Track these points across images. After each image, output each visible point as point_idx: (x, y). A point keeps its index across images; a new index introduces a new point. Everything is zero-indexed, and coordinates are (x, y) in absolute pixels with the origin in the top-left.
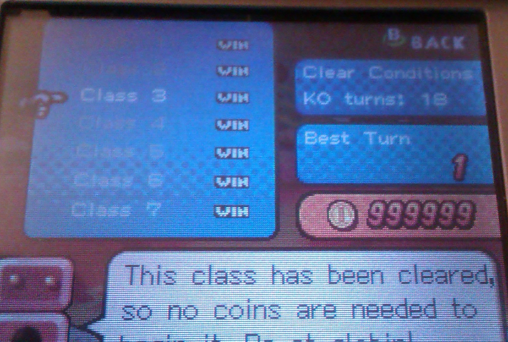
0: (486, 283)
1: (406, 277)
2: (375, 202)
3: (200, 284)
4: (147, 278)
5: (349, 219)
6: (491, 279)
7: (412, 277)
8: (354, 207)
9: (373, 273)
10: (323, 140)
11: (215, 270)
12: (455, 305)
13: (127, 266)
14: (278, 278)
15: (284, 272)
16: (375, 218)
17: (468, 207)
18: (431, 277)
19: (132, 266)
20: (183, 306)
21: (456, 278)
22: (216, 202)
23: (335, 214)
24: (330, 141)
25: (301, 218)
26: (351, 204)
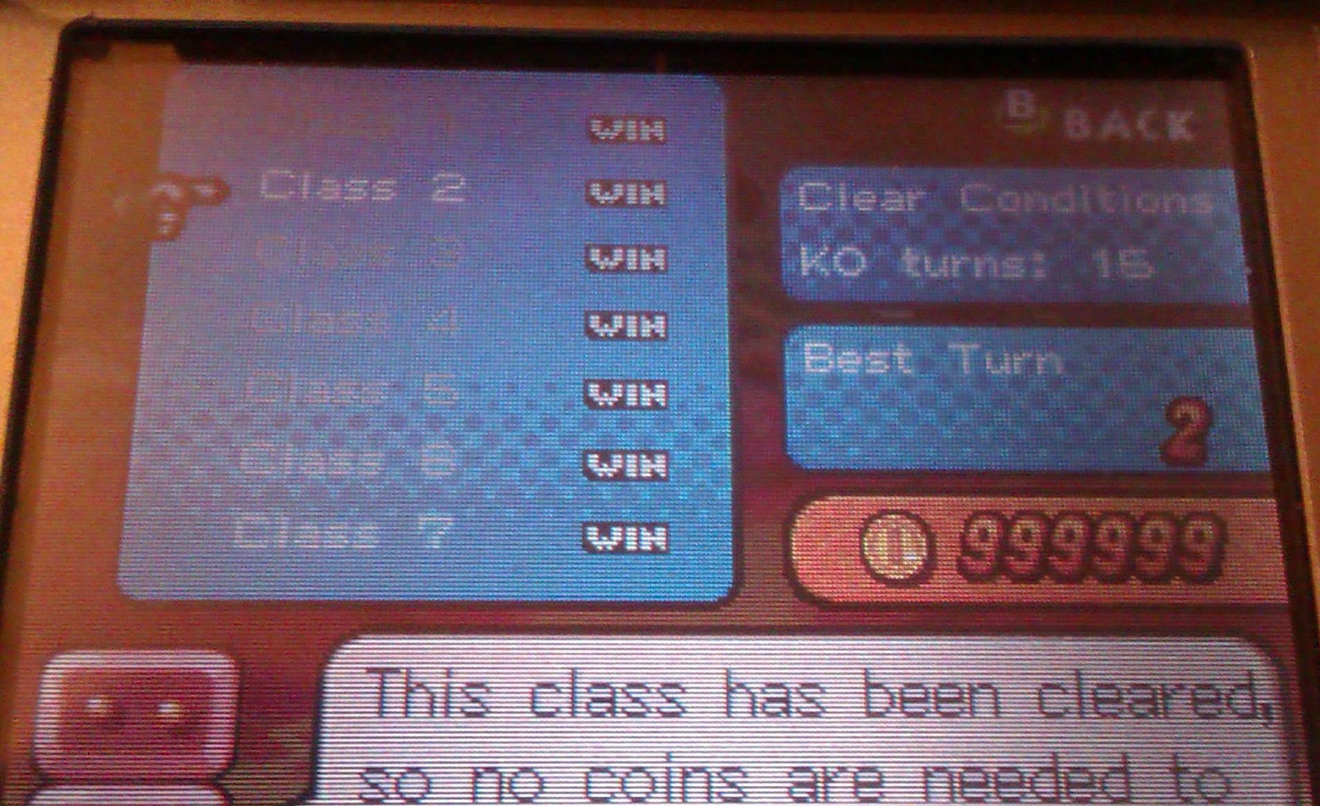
0: (1253, 716)
1: (1055, 701)
2: (977, 515)
3: (550, 715)
4: (420, 698)
5: (913, 559)
6: (1266, 708)
7: (1070, 701)
8: (926, 528)
9: (972, 690)
10: (849, 362)
11: (583, 682)
12: (1177, 771)
13: (370, 671)
14: (741, 699)
15: (755, 684)
16: (978, 555)
17: (1208, 528)
18: (1118, 701)
19: (382, 672)
20: (508, 770)
21: (1180, 703)
22: (587, 514)
23: (879, 547)
24: (865, 365)
25: (796, 555)
26: (918, 520)
